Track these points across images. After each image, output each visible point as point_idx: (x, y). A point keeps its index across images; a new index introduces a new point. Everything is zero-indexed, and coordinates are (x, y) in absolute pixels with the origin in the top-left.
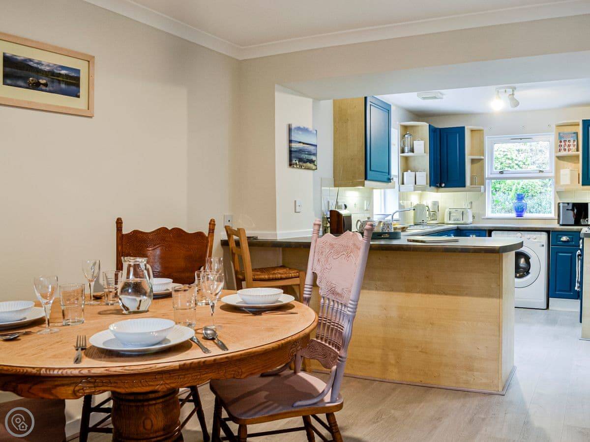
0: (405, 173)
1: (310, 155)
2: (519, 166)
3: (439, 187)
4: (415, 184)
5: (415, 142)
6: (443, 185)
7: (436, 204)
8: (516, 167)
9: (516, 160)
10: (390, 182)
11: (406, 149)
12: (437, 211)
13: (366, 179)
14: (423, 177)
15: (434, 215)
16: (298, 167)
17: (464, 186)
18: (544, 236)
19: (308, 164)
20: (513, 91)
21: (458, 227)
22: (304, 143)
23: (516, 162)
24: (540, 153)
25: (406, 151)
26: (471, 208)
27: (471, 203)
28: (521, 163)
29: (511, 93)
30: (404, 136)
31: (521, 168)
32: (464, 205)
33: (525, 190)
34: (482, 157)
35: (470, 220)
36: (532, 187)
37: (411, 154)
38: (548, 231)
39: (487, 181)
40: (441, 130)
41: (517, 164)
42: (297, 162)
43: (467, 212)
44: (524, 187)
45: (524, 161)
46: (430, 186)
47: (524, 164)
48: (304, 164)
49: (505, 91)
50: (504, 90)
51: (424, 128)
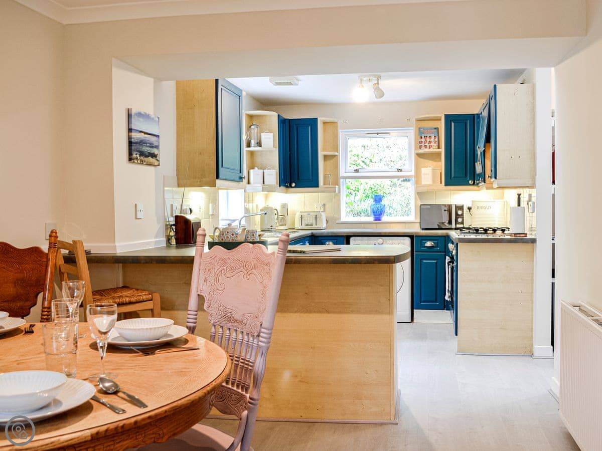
0: (252, 171)
1: (152, 147)
2: (365, 163)
3: (289, 187)
4: (264, 183)
5: (262, 134)
6: (293, 185)
7: (284, 206)
8: (363, 164)
9: (362, 157)
10: (242, 181)
11: (253, 143)
12: (286, 215)
13: (218, 177)
14: (272, 176)
15: (283, 219)
16: (139, 162)
17: (317, 186)
18: (407, 241)
19: (150, 159)
20: (378, 80)
21: (312, 233)
22: (145, 133)
23: (363, 159)
24: (387, 149)
25: (253, 145)
26: (324, 211)
27: (324, 205)
28: (367, 161)
29: (376, 82)
30: (250, 127)
31: (368, 165)
32: (316, 207)
33: (373, 190)
34: (336, 154)
35: (324, 225)
36: (380, 186)
37: (258, 148)
38: (411, 237)
39: (341, 180)
40: (290, 121)
41: (363, 162)
42: (138, 156)
43: (321, 215)
44: (373, 187)
45: (371, 158)
46: (280, 186)
47: (371, 162)
48: (146, 159)
49: (370, 80)
50: (368, 78)
51: (272, 118)
